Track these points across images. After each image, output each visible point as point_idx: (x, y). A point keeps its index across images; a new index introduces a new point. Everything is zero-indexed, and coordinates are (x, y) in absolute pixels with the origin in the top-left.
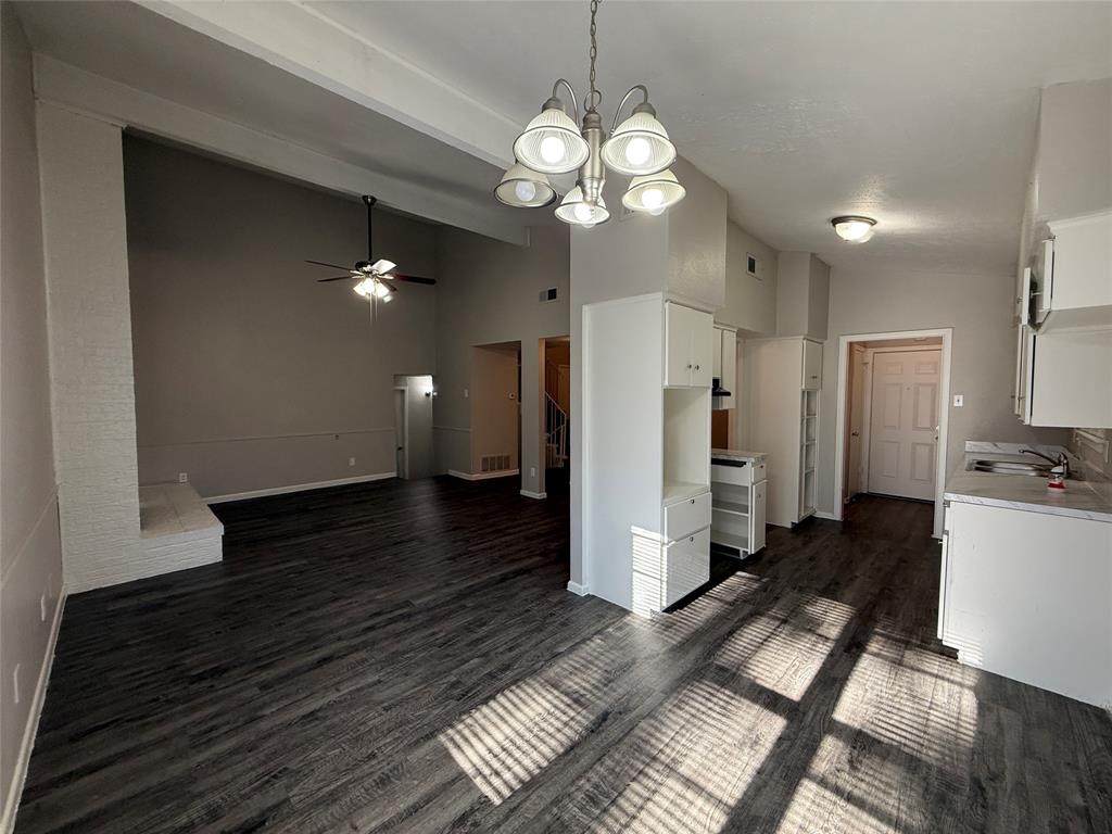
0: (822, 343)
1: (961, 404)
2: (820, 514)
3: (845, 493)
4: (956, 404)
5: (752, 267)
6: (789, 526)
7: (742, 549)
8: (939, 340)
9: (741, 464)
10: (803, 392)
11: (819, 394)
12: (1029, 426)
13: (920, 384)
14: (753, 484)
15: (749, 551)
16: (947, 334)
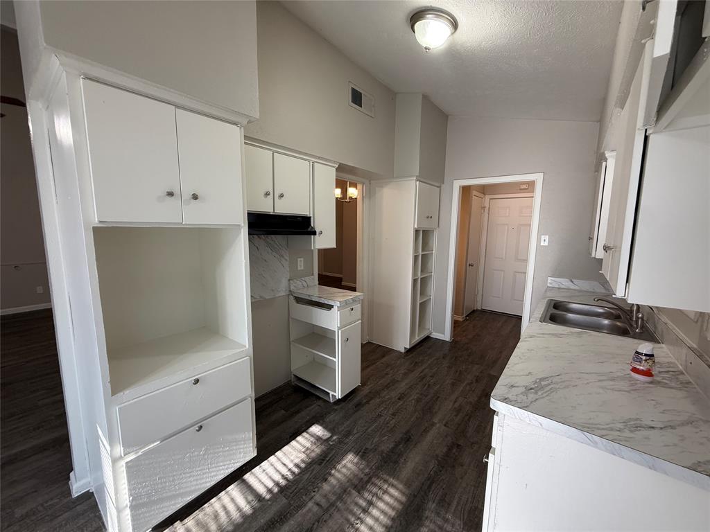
0: (440, 187)
1: (546, 244)
2: (435, 335)
3: (456, 310)
4: (542, 244)
5: (357, 98)
6: (403, 350)
7: (331, 393)
8: (530, 185)
9: (330, 307)
10: (417, 232)
11: (436, 233)
12: (595, 258)
13: (521, 225)
14: (339, 329)
15: (336, 395)
16: (538, 178)
